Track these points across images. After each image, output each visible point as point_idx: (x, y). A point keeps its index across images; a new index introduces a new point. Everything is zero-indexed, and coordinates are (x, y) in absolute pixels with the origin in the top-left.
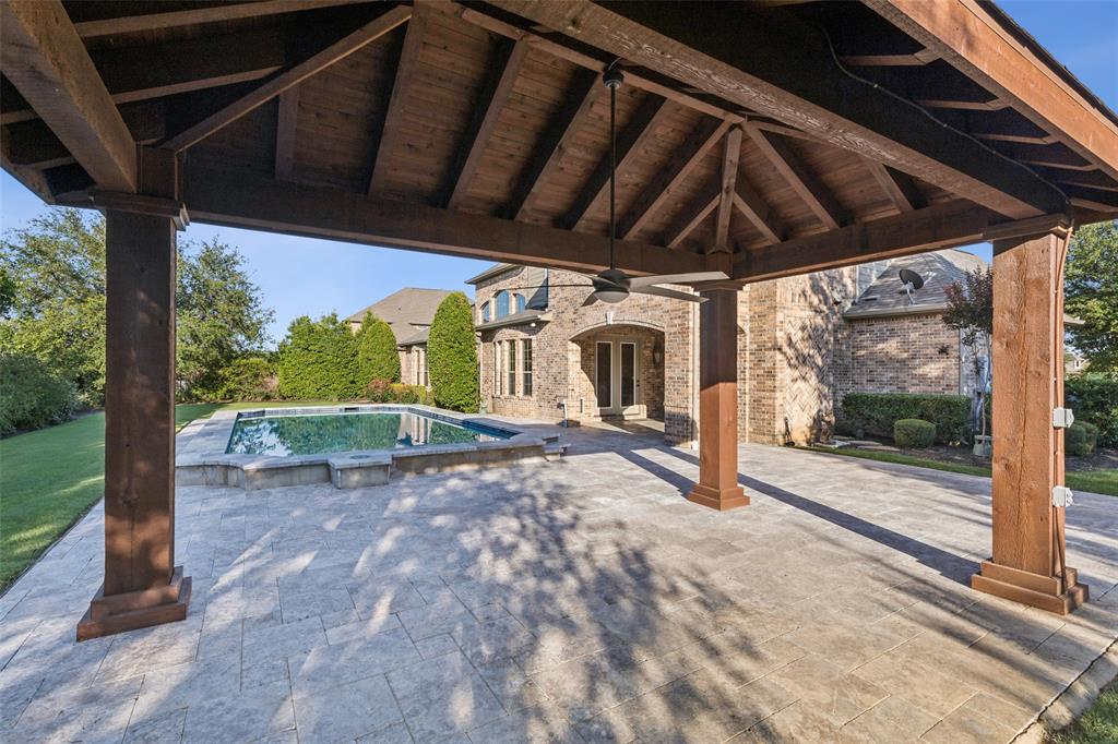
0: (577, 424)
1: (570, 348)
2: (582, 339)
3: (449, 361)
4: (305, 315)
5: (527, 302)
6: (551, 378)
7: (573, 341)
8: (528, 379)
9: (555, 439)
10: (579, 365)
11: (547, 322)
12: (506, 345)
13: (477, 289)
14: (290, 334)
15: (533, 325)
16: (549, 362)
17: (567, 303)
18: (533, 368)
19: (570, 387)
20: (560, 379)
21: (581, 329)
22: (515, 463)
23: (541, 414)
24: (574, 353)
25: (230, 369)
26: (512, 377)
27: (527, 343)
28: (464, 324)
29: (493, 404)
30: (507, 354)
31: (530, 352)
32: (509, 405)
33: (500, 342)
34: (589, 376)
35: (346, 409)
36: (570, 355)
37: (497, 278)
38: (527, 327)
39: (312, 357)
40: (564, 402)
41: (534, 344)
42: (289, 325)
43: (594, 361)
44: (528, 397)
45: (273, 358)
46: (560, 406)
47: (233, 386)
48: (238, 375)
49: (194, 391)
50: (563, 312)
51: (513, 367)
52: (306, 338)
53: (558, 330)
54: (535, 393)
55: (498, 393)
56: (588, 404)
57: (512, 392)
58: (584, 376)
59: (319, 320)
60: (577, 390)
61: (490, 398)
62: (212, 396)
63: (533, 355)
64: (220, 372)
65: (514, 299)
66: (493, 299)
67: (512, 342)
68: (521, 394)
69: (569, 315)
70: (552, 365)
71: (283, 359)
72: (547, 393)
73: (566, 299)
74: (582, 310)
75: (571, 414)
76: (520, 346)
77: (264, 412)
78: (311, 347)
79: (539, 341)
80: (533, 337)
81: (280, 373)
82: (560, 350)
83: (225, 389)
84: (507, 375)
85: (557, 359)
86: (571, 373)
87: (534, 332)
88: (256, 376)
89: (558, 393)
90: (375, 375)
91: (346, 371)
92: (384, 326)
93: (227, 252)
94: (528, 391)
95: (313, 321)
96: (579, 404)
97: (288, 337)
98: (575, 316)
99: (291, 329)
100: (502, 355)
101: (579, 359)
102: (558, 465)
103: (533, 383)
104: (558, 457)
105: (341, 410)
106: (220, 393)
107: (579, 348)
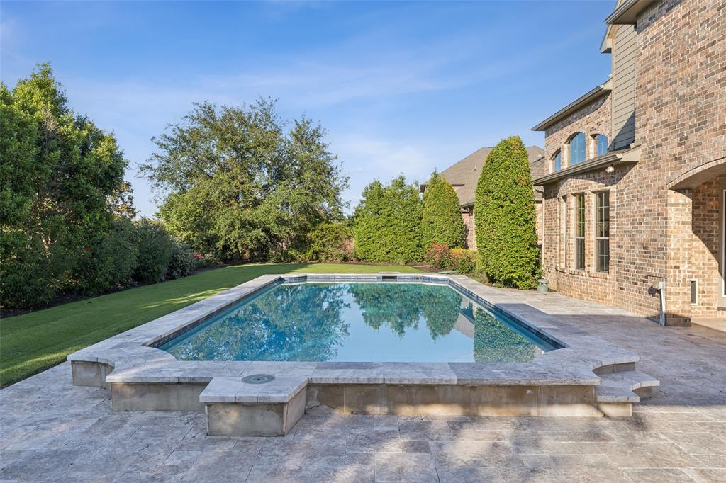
0: (685, 322)
1: (671, 201)
2: (694, 186)
3: (497, 223)
4: (377, 180)
5: (609, 143)
6: (638, 248)
7: (678, 189)
8: (604, 248)
9: (627, 367)
10: (688, 229)
11: (633, 164)
12: (573, 201)
13: (548, 135)
14: (364, 199)
15: (611, 169)
16: (637, 224)
17: (667, 130)
18: (612, 232)
19: (672, 263)
20: (654, 250)
21: (693, 168)
22: (534, 412)
23: (623, 300)
24: (680, 209)
25: (316, 233)
26: (581, 244)
27: (603, 196)
28: (517, 177)
29: (558, 279)
30: (574, 213)
31: (607, 210)
32: (576, 283)
33: (565, 198)
34: (707, 245)
35: (384, 278)
36: (671, 213)
37: (570, 119)
38: (602, 174)
39: (382, 221)
40: (661, 285)
41: (612, 198)
42: (363, 190)
43: (719, 220)
44: (602, 274)
45: (351, 222)
46: (654, 291)
47: (317, 248)
48: (322, 238)
49: (290, 252)
50: (658, 146)
51: (582, 230)
52: (376, 202)
53: (650, 174)
54: (614, 269)
55: (563, 265)
56: (706, 288)
57: (581, 265)
58: (700, 244)
59: (390, 184)
60: (685, 267)
61: (553, 271)
62: (302, 256)
63: (612, 214)
64: (308, 235)
65: (592, 141)
66: (566, 146)
67: (581, 197)
68: (593, 269)
69: (672, 148)
70: (641, 228)
71: (358, 223)
72: (632, 269)
73: (666, 124)
74: (694, 138)
75: (675, 304)
76: (592, 201)
77: (306, 277)
78: (382, 211)
79: (621, 193)
80: (612, 188)
81: (356, 236)
82: (655, 205)
83: (312, 251)
84: (573, 241)
85: (650, 219)
86: (673, 241)
87: (613, 180)
88: (336, 239)
89: (650, 271)
90: (436, 239)
91: (412, 235)
92: (446, 187)
93: (313, 126)
94: (604, 264)
95: (384, 185)
96: (688, 290)
97: (362, 202)
98: (679, 149)
99: (365, 194)
100: (568, 215)
101: (689, 218)
102: (627, 429)
103: (611, 253)
104: (628, 411)
105: (378, 278)
106: (309, 253)
107: (689, 201)
